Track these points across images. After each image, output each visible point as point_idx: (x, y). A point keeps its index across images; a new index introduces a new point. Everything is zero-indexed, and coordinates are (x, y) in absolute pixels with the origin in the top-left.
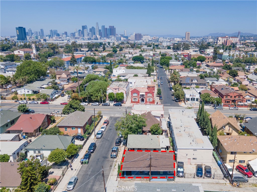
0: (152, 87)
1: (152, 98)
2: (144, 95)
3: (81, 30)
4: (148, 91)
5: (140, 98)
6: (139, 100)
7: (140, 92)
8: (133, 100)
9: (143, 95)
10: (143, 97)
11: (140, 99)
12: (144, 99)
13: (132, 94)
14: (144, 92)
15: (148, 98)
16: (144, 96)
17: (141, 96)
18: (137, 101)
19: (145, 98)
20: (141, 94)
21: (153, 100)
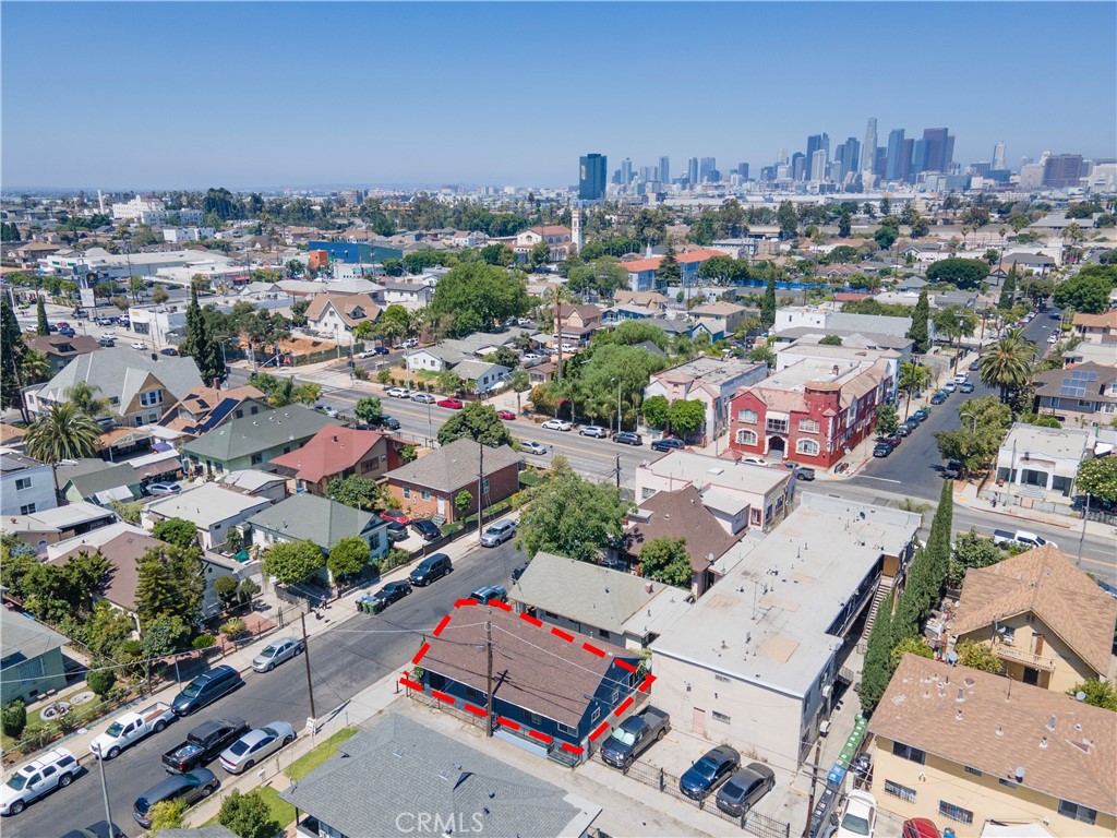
0: (821, 392)
1: (816, 442)
2: (784, 422)
3: (805, 153)
4: (804, 409)
5: (768, 433)
6: (761, 443)
7: (769, 407)
8: (737, 438)
9: (777, 424)
10: (780, 431)
11: (767, 438)
12: (784, 439)
13: (735, 414)
14: (785, 409)
15: (800, 440)
16: (783, 428)
17: (770, 426)
18: (756, 445)
19: (786, 436)
20: (770, 415)
21: (821, 452)
